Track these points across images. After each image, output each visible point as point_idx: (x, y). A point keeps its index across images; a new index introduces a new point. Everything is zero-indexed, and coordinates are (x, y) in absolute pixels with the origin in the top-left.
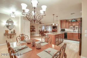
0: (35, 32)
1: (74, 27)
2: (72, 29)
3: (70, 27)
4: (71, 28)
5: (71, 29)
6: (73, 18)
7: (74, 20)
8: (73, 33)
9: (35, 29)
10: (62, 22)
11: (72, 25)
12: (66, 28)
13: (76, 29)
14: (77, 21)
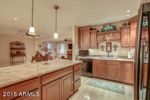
0: (25, 57)
1: (109, 44)
2: (105, 48)
3: (100, 45)
4: (103, 47)
5: (103, 50)
6: (106, 22)
7: (109, 28)
8: (106, 61)
9: (24, 49)
10: (80, 31)
11: (104, 40)
12: (91, 48)
13: (113, 49)
14: (115, 29)
